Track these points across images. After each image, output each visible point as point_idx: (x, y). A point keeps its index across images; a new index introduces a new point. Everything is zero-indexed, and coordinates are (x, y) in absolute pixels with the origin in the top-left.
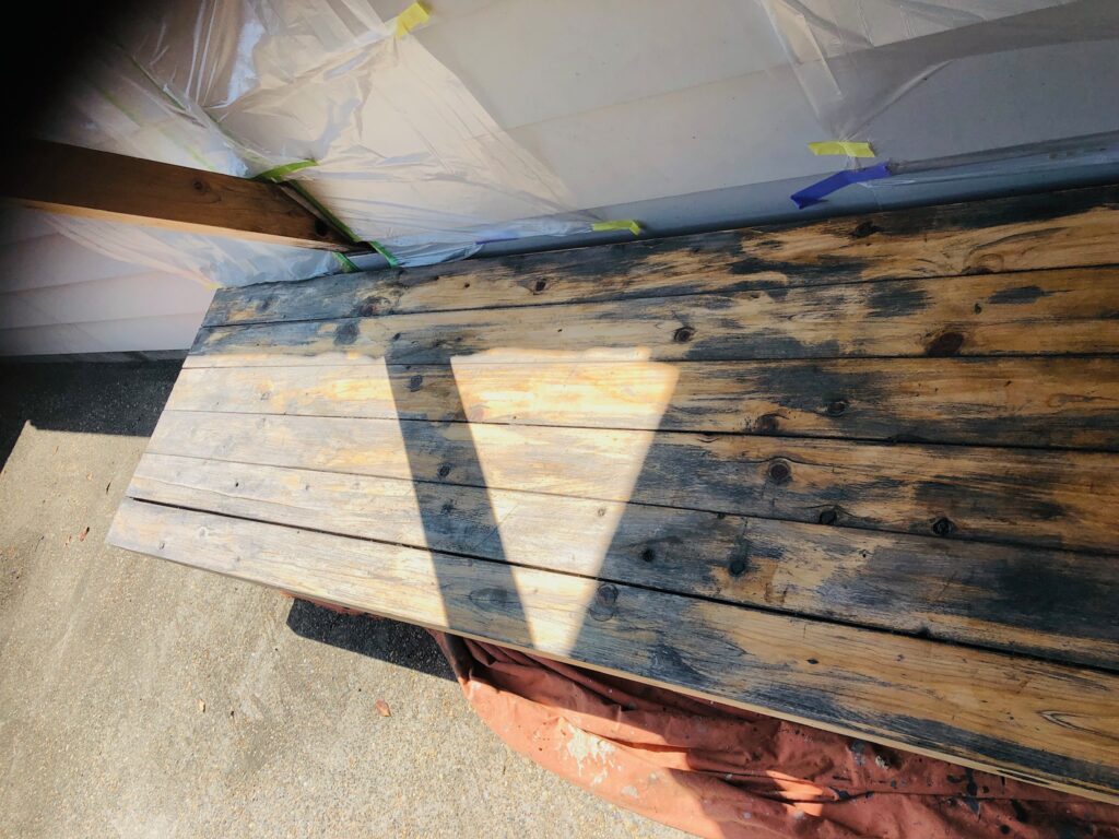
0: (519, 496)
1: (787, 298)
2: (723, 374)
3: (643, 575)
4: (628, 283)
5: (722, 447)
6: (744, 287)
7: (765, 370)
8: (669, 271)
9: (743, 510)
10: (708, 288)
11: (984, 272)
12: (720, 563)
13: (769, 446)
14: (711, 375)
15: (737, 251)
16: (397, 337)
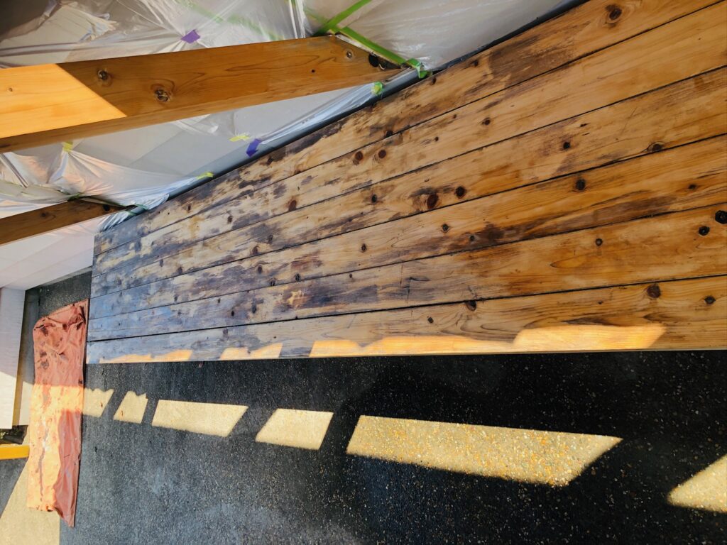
0: (197, 302)
1: (254, 196)
2: (242, 234)
3: (232, 322)
4: (213, 200)
5: (246, 265)
6: (243, 194)
7: (252, 229)
8: (222, 192)
9: (254, 287)
10: (234, 197)
11: (299, 172)
12: (249, 310)
13: (256, 260)
14: (239, 235)
15: (239, 178)
16: (153, 243)
